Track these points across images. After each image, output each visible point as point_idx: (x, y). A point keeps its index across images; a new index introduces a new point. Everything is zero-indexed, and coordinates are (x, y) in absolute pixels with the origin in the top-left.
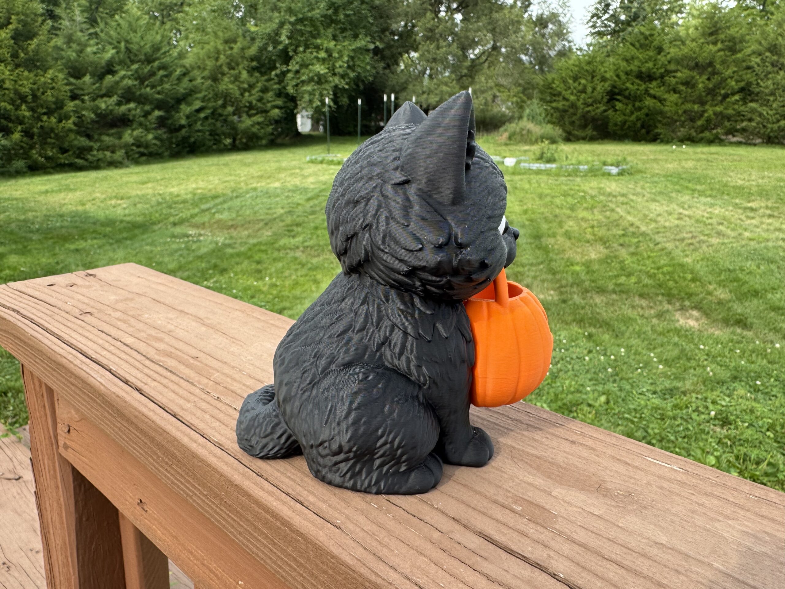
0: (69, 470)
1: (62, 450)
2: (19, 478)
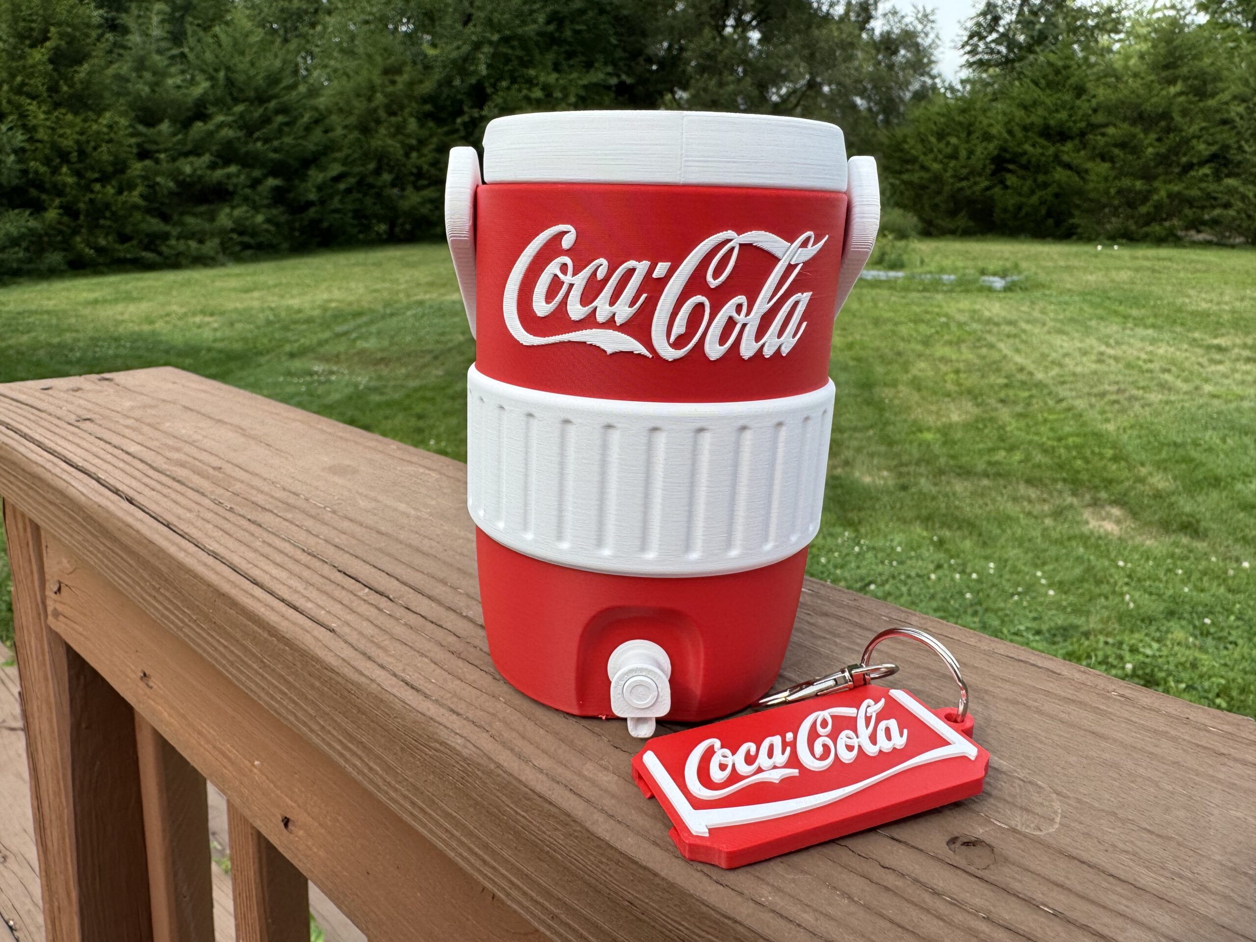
0: (62, 651)
1: (51, 621)
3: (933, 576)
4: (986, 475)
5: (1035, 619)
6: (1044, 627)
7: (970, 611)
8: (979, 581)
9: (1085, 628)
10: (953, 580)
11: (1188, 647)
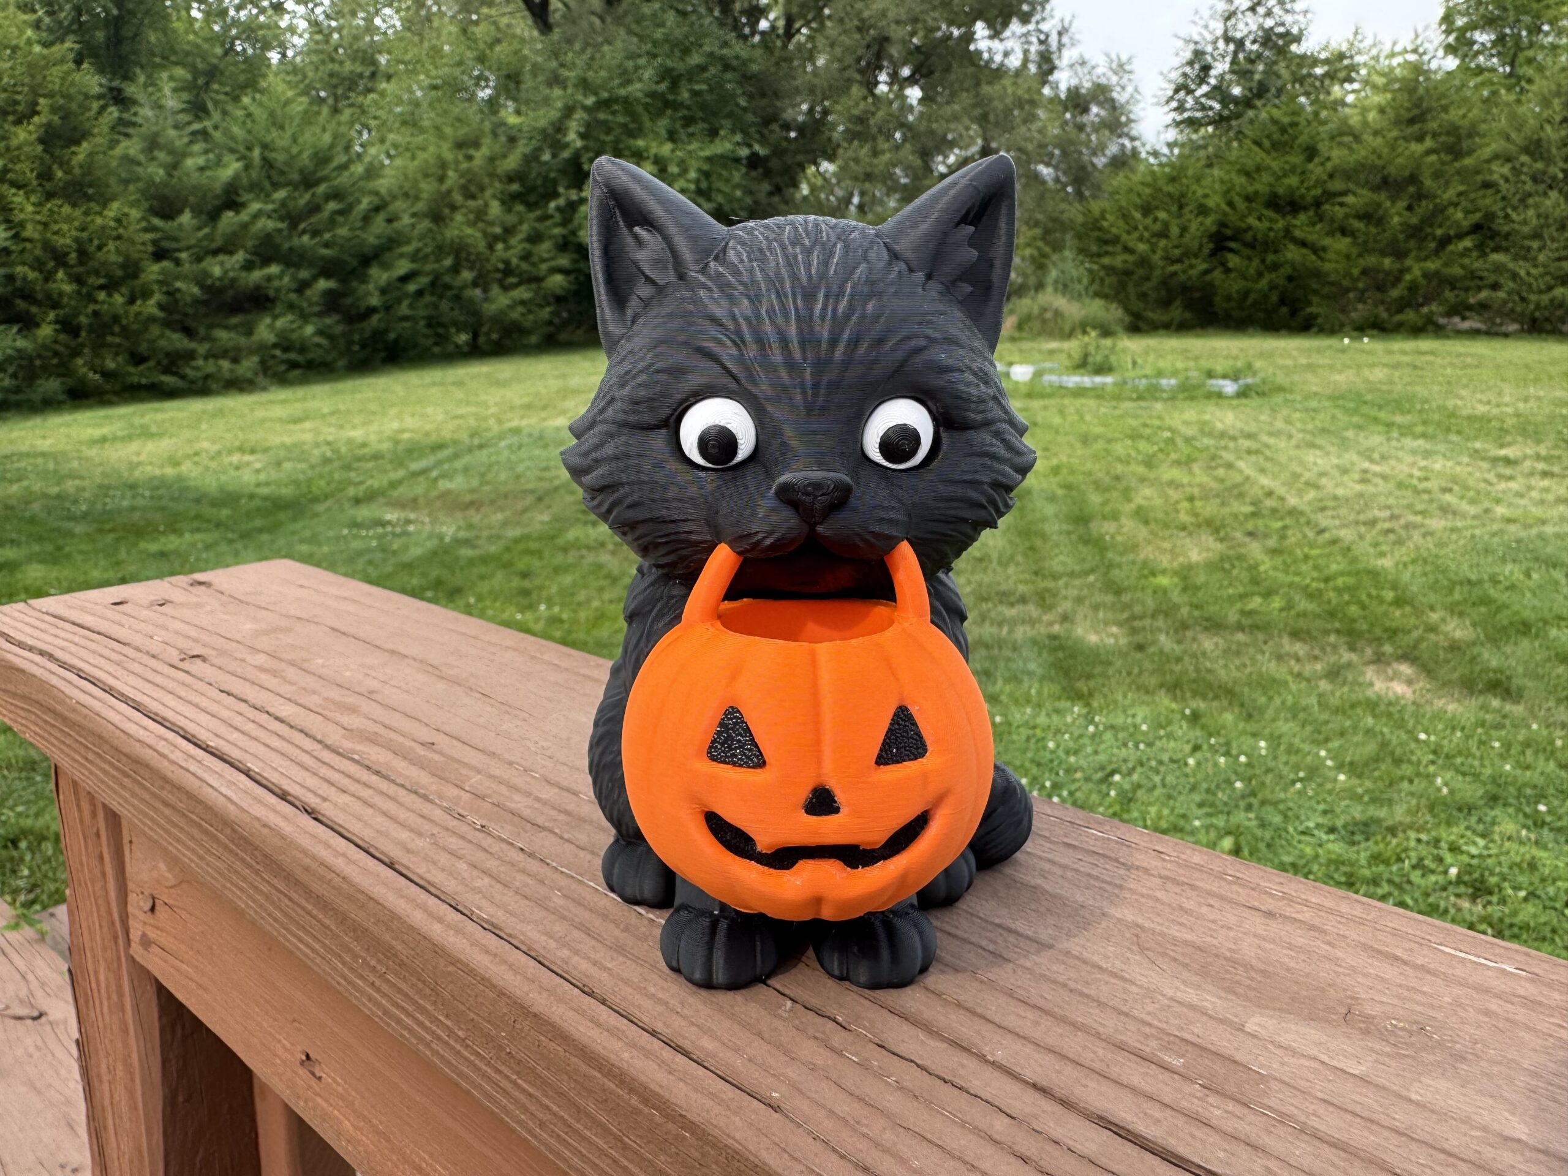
0: (151, 992)
1: (136, 950)
2: (41, 1015)
3: (1191, 761)
4: (1240, 628)
5: (1325, 812)
6: (1339, 823)
7: (1242, 804)
8: (1249, 765)
9: (1390, 823)
10: (1216, 765)
11: (1522, 843)
